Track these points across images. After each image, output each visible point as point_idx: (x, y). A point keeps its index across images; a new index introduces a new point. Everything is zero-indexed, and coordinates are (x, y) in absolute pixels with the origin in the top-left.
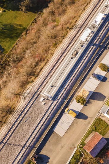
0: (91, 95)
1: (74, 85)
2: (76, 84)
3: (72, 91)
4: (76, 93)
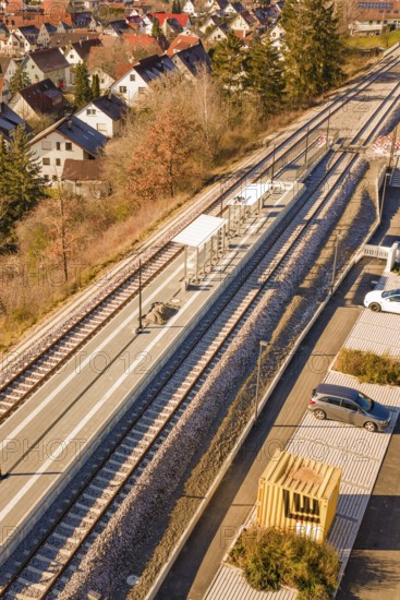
0: (360, 518)
1: (192, 466)
2: (205, 457)
3: (181, 501)
4: (226, 522)
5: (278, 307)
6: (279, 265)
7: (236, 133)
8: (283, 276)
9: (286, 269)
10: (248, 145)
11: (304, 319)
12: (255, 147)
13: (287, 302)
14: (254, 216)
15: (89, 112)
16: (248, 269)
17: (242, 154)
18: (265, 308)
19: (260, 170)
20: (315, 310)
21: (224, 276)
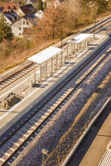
5: (82, 99)
6: (89, 74)
7: (86, 18)
8: (89, 80)
9: (92, 77)
10: (90, 22)
11: (97, 108)
12: (92, 23)
13: (89, 96)
14: (82, 49)
15: (39, 13)
16: (72, 76)
17: (86, 25)
18: (75, 100)
19: (91, 31)
20: (105, 102)
21: (56, 79)
